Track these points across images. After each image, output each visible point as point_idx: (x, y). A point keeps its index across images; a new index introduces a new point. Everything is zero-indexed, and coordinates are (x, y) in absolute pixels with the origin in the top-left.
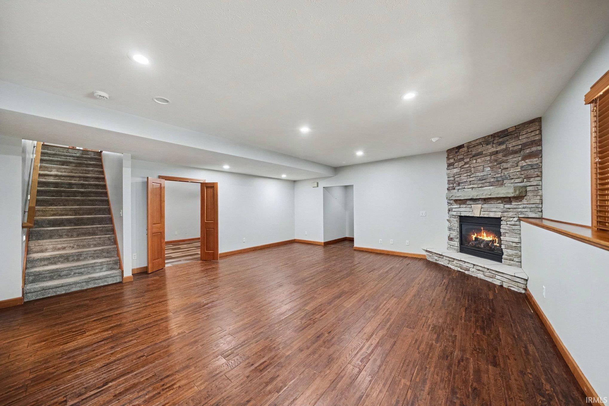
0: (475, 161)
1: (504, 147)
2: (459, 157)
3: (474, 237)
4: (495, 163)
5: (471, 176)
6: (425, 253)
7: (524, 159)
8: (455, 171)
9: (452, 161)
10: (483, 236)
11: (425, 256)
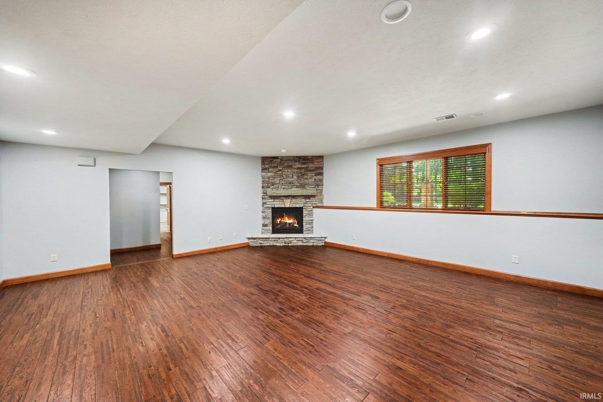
0: (286, 170)
1: (305, 166)
2: (273, 165)
3: (279, 221)
4: (300, 175)
5: (283, 180)
6: (247, 241)
7: (316, 175)
8: (270, 174)
9: (267, 166)
10: (286, 220)
11: (248, 243)
